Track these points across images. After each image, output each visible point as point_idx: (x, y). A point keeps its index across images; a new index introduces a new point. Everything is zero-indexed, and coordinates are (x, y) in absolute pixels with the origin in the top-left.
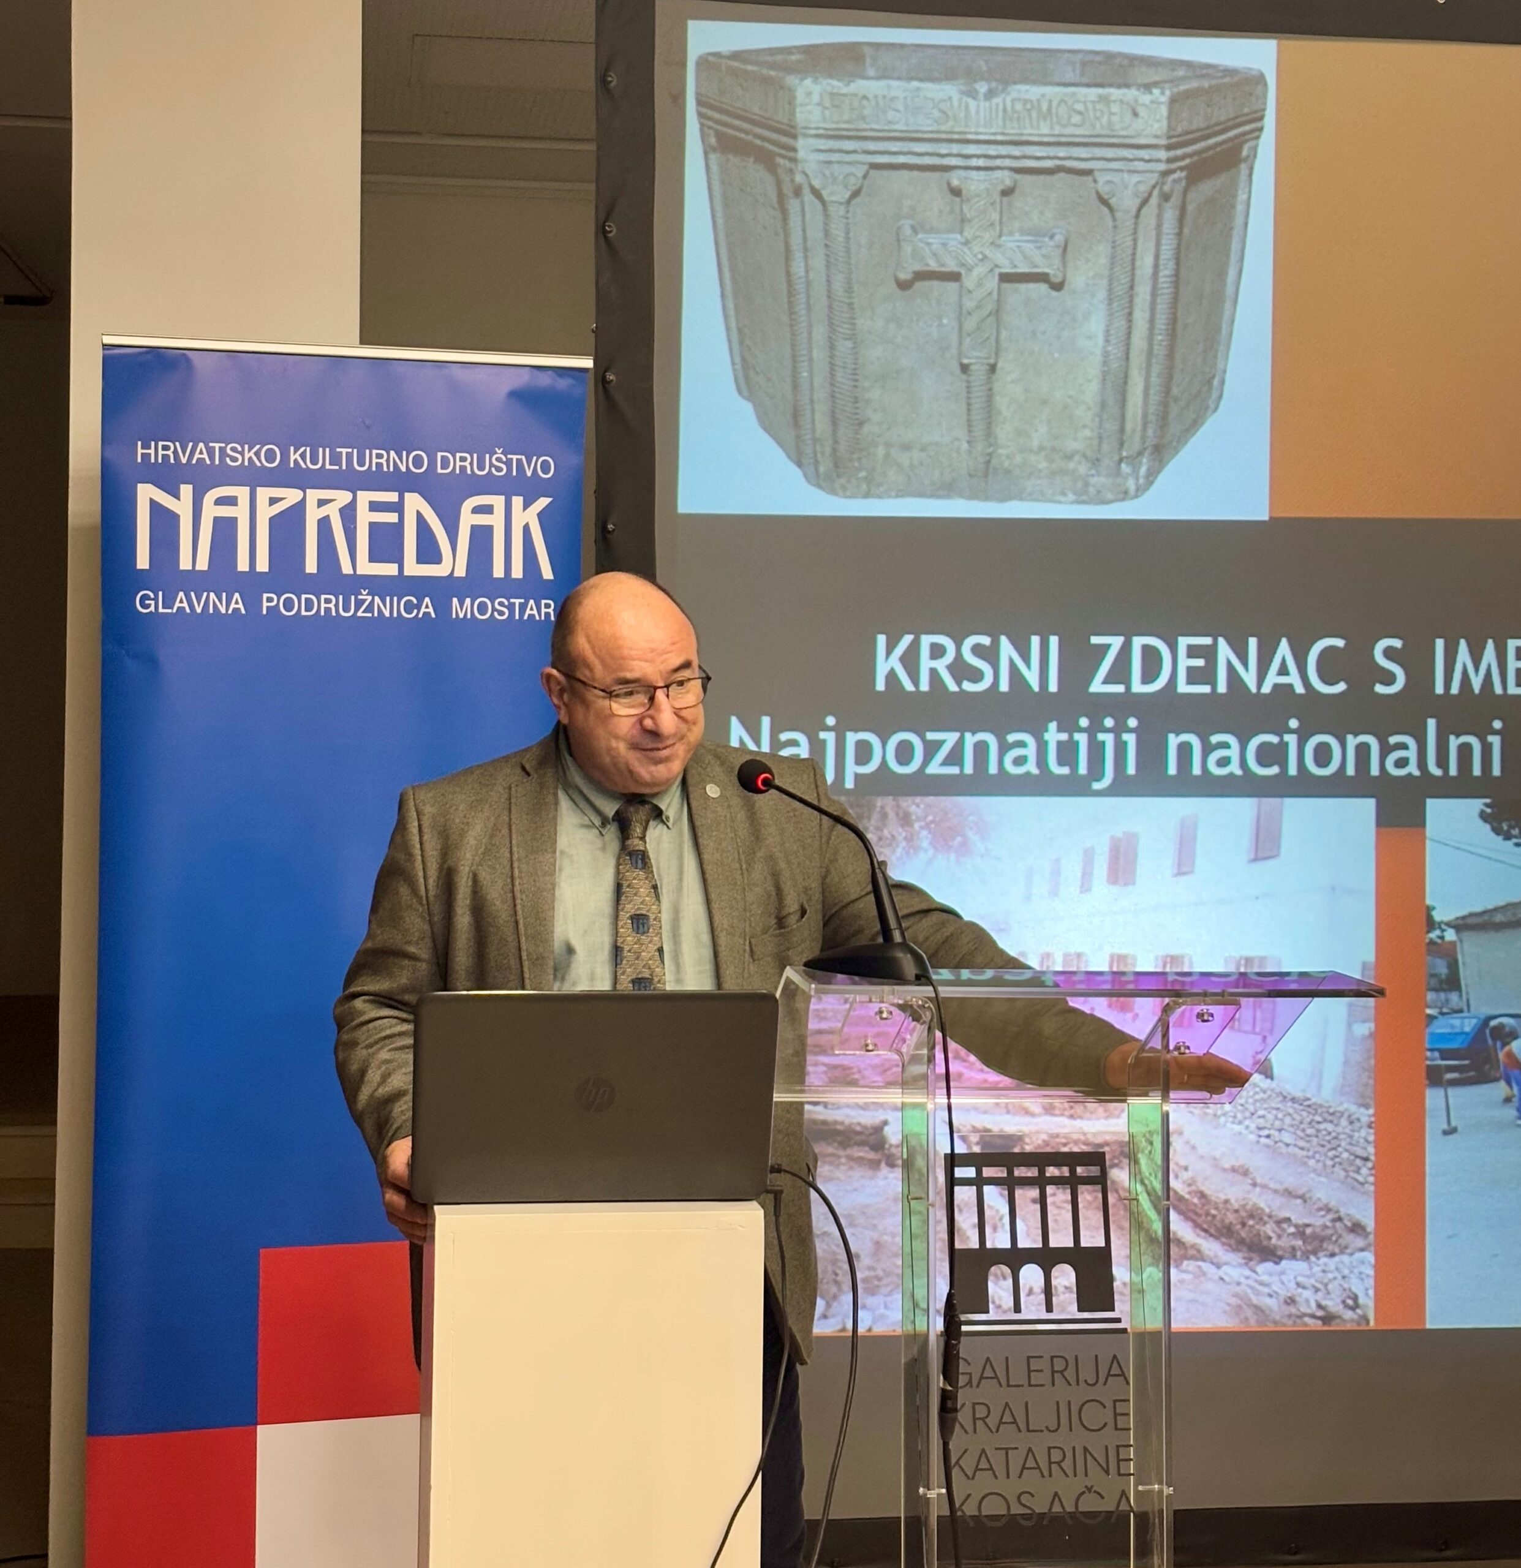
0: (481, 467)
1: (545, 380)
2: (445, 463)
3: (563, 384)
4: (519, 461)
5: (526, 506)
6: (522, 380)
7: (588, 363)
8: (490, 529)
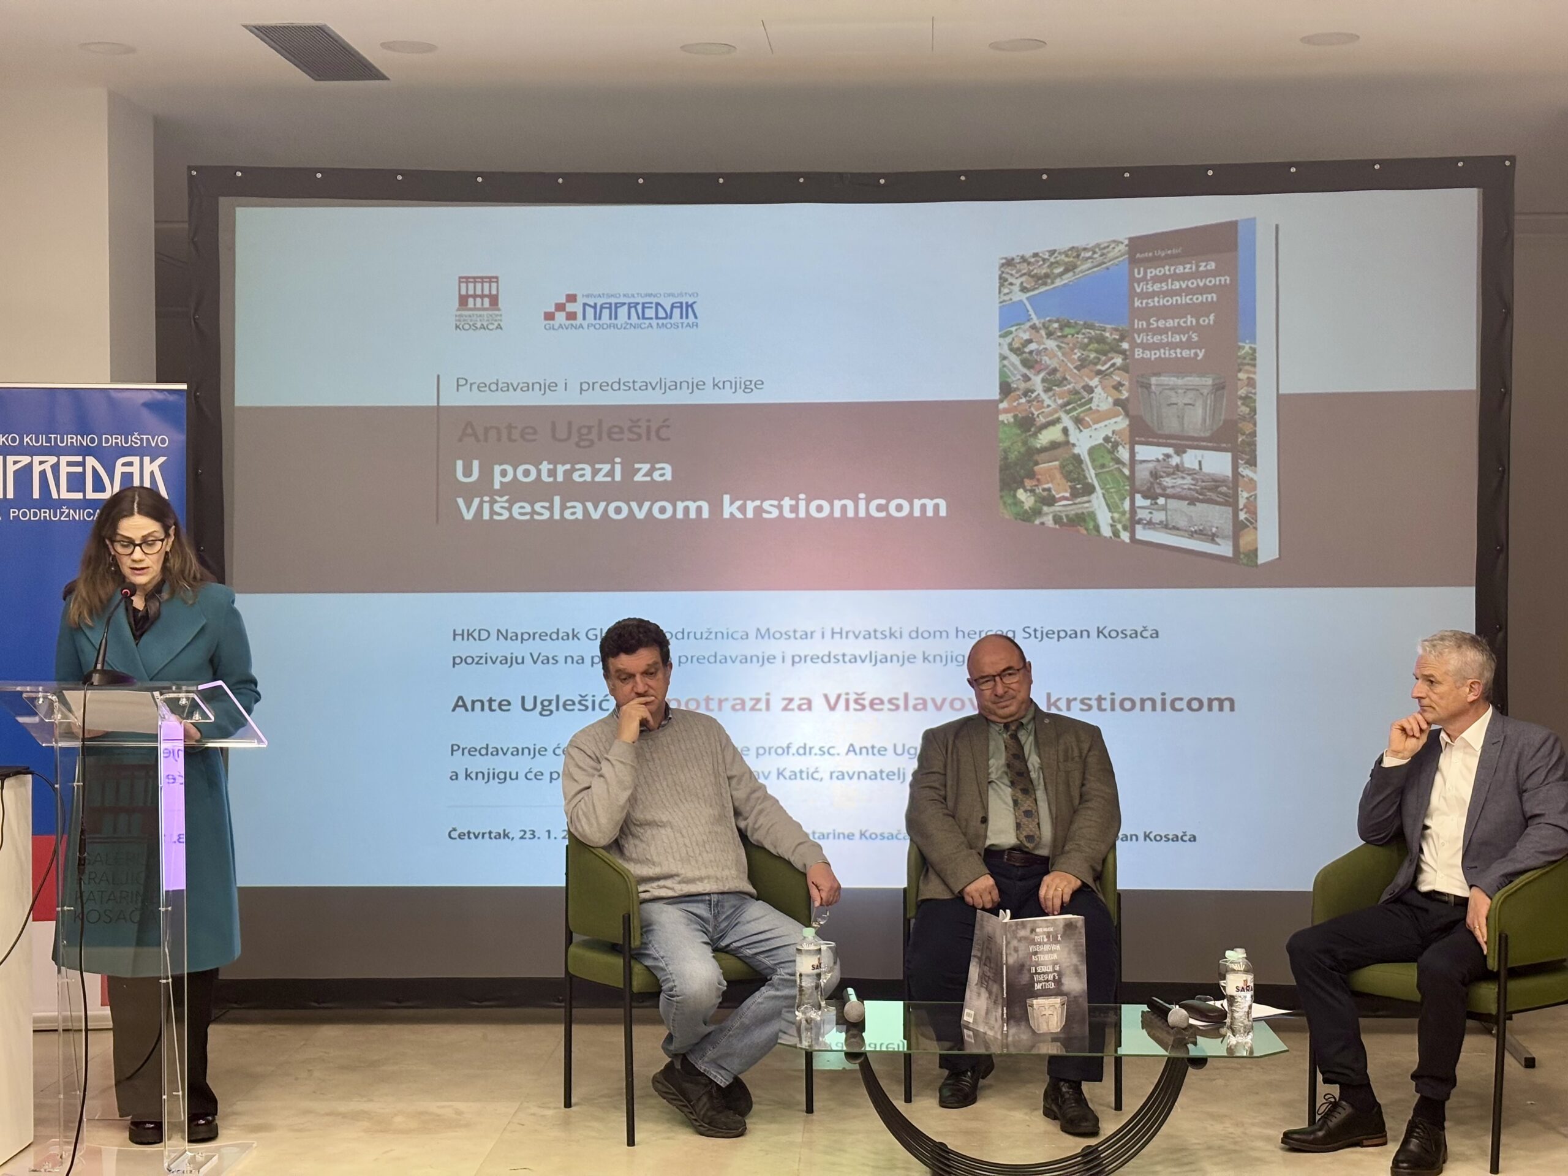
0: (126, 443)
1: (160, 396)
2: (107, 440)
3: (171, 398)
4: (148, 439)
5: (152, 461)
6: (147, 397)
7: (184, 387)
8: (131, 474)
